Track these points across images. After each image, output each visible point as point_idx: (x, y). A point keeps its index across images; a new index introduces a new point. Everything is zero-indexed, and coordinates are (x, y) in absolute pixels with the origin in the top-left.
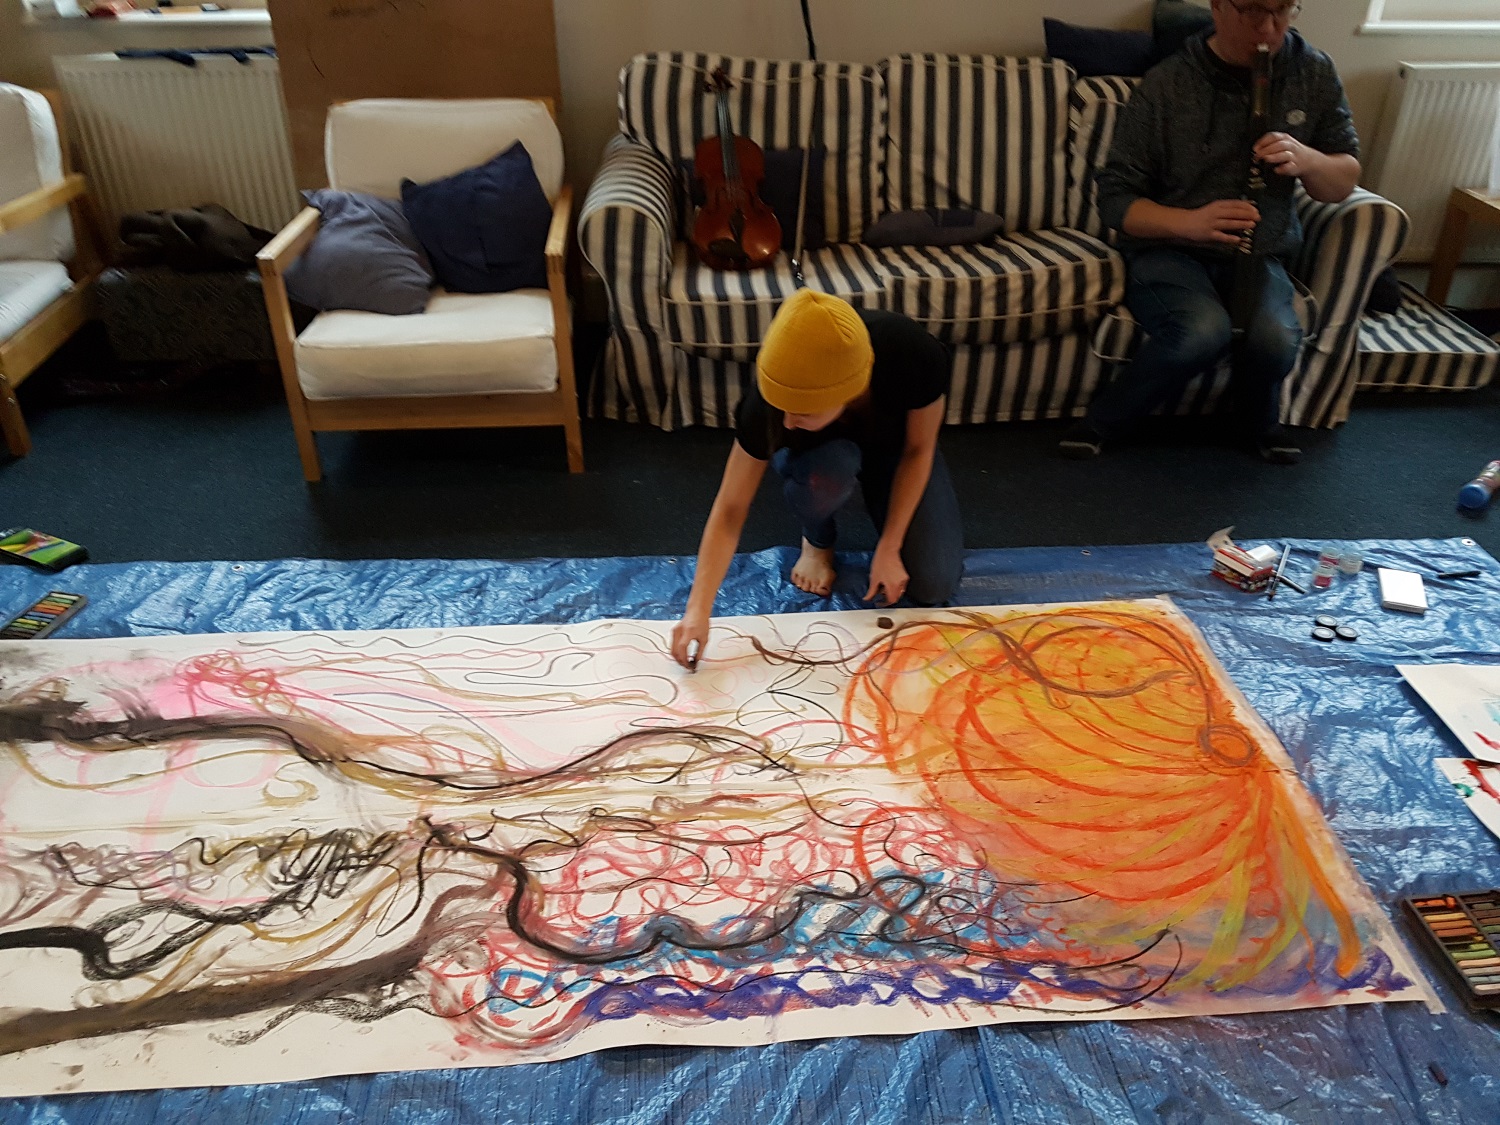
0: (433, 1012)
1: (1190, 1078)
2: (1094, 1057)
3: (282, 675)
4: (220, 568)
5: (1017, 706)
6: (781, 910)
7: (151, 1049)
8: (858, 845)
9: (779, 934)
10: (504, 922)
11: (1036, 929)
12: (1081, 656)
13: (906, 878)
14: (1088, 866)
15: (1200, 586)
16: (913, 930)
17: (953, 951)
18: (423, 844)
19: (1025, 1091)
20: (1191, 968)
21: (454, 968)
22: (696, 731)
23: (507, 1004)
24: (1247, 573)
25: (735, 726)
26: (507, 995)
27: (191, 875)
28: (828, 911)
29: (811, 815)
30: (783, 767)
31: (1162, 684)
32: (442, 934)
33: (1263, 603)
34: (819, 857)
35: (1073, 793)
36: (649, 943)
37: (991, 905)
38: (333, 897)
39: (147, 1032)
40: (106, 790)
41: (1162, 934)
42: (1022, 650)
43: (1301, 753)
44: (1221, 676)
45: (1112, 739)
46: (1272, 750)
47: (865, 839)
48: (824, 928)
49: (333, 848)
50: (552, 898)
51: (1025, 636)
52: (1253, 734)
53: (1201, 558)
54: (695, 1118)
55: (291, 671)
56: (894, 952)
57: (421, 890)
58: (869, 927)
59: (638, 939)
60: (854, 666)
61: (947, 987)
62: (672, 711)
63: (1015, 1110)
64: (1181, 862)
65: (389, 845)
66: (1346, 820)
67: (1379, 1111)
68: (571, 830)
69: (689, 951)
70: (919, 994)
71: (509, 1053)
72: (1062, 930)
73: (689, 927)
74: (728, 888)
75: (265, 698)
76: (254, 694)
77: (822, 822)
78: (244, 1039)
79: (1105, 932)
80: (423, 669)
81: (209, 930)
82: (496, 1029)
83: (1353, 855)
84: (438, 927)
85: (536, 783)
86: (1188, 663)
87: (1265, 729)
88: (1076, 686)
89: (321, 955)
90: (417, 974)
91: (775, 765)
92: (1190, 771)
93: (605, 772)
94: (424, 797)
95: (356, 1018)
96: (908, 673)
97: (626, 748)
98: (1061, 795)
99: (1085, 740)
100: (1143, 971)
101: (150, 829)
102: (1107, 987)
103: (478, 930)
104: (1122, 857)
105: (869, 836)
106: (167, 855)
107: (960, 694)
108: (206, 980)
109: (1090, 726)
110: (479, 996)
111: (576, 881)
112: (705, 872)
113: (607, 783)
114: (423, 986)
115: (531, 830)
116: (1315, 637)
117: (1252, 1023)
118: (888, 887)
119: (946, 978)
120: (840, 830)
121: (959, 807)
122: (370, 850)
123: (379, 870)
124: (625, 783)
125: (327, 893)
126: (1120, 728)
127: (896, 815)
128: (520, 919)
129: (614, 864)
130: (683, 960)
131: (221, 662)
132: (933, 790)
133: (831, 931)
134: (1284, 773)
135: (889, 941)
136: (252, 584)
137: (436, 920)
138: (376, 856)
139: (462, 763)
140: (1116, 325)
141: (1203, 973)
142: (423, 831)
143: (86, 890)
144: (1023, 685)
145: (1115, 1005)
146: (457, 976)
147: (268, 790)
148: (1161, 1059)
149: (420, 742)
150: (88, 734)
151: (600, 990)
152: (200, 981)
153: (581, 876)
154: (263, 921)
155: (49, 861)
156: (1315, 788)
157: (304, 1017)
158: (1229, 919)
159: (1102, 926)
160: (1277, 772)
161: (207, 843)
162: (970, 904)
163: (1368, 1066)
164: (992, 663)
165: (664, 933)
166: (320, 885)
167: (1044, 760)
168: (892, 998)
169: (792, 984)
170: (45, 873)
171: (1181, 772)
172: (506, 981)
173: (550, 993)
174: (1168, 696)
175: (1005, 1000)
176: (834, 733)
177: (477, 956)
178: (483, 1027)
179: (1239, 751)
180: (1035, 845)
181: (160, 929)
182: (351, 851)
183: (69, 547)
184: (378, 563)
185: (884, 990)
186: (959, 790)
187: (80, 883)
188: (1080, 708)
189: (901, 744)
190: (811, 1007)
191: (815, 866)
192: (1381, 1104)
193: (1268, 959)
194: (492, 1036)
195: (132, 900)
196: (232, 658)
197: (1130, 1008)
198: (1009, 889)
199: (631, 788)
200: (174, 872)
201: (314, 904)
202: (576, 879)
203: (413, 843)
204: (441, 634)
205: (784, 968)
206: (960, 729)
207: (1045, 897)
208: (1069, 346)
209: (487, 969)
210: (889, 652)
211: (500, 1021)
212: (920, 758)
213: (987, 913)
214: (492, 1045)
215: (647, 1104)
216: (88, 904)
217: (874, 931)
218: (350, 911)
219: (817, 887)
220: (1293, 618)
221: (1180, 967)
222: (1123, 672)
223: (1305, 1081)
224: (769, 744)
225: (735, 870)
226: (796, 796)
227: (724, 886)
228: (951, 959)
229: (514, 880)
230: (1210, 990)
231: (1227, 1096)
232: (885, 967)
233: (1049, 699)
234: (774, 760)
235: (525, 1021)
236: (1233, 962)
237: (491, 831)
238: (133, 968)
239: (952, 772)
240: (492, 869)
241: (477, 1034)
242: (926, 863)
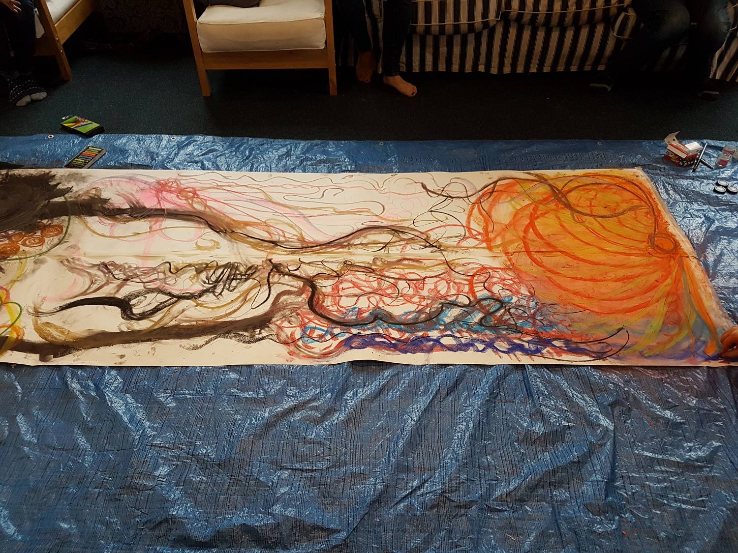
0: (278, 341)
1: (627, 392)
2: (581, 381)
3: (199, 190)
4: (165, 137)
5: (557, 220)
6: (433, 310)
7: (155, 349)
8: (471, 284)
9: (432, 320)
10: (307, 307)
11: (556, 324)
12: (592, 197)
13: (494, 299)
14: (586, 297)
15: (658, 162)
16: (496, 322)
17: (515, 332)
18: (269, 271)
19: (546, 393)
20: (633, 345)
21: (286, 324)
22: (393, 228)
23: (310, 340)
24: (684, 156)
25: (412, 226)
26: (309, 337)
27: (166, 278)
28: (455, 312)
29: (449, 269)
30: (435, 246)
31: (633, 212)
32: (280, 310)
33: (690, 173)
34: (452, 288)
35: (581, 263)
36: (372, 320)
37: (535, 313)
38: (231, 291)
39: (152, 343)
40: (124, 239)
41: (619, 330)
42: (562, 193)
43: (701, 249)
44: (664, 209)
45: (605, 239)
46: (686, 247)
47: (474, 281)
48: (453, 318)
49: (229, 270)
50: (328, 298)
51: (564, 187)
52: (677, 238)
53: (660, 148)
54: (393, 391)
55: (203, 189)
56: (486, 331)
57: (270, 291)
58: (475, 320)
59: (367, 318)
60: (473, 199)
61: (511, 347)
62: (382, 218)
63: (541, 400)
64: (633, 297)
65: (254, 270)
66: (720, 282)
67: (719, 413)
68: (336, 270)
69: (390, 325)
70: (497, 349)
71: (311, 360)
72: (569, 325)
73: (390, 315)
74: (408, 299)
75: (192, 201)
76: (187, 199)
77: (454, 273)
78: (195, 348)
79: (591, 327)
80: (264, 192)
81: (176, 301)
82: (305, 350)
83: (721, 298)
84: (278, 306)
85: (318, 248)
86: (648, 202)
87: (684, 237)
88: (588, 212)
89: (227, 315)
90: (270, 325)
91: (431, 246)
92: (642, 255)
93: (350, 245)
94: (268, 251)
95: (244, 342)
96: (501, 203)
97: (360, 235)
98: (576, 264)
99: (591, 238)
100: (609, 345)
101: (145, 257)
102: (589, 351)
103: (295, 309)
104: (603, 294)
105: (477, 280)
106: (154, 269)
107: (527, 214)
108: (176, 322)
109: (594, 232)
110: (298, 336)
111: (338, 292)
112: (397, 292)
113: (351, 250)
114: (272, 330)
115: (318, 269)
116: (715, 191)
117: (661, 371)
118: (485, 303)
119: (510, 342)
120: (462, 276)
121: (522, 268)
122: (246, 272)
123: (250, 281)
124: (360, 251)
125: (228, 289)
126: (609, 233)
127: (491, 271)
128: (313, 305)
129: (355, 285)
130: (387, 328)
131: (171, 183)
132: (510, 260)
133: (456, 320)
134: (691, 258)
135: (484, 326)
136: (181, 147)
137: (277, 303)
138: (249, 275)
139: (285, 237)
140: (626, 18)
141: (639, 348)
142: (268, 265)
143: (119, 282)
144: (561, 211)
145: (593, 359)
146: (288, 327)
147: (198, 243)
148: (614, 384)
149: (265, 225)
150: (113, 214)
151: (350, 337)
152: (173, 323)
153: (341, 290)
154: (200, 299)
155: (101, 268)
156: (706, 266)
157: (221, 341)
158: (655, 325)
159: (590, 325)
160: (688, 257)
161: (172, 264)
162: (524, 312)
163: (716, 393)
164: (545, 200)
165: (378, 316)
166: (225, 286)
167: (568, 247)
168: (484, 350)
169: (437, 341)
170: (100, 274)
171: (637, 255)
172: (309, 331)
173: (328, 337)
174: (636, 219)
175: (539, 354)
176: (461, 231)
177: (296, 320)
178: (300, 349)
179: (669, 246)
180: (560, 287)
181: (154, 300)
182: (237, 272)
183: (95, 125)
184: (239, 139)
185: (481, 346)
186: (523, 261)
187: (116, 279)
188: (589, 223)
189: (495, 238)
190: (446, 351)
191: (450, 292)
192: (719, 410)
193: (672, 344)
194: (304, 353)
195: (140, 287)
196: (175, 182)
197: (601, 360)
198: (544, 306)
199: (362, 253)
200: (158, 276)
201: (222, 294)
202: (338, 290)
203: (265, 270)
204: (271, 175)
205: (434, 334)
206: (526, 231)
207: (563, 311)
208: (600, 30)
209: (300, 325)
210: (492, 193)
211: (307, 347)
212: (504, 245)
213: (533, 317)
214: (304, 356)
215: (371, 384)
216: (121, 288)
217: (477, 321)
218: (239, 297)
219: (450, 301)
220: (705, 181)
221: (627, 344)
222: (613, 206)
223: (684, 398)
224: (429, 236)
225: (411, 292)
226: (441, 260)
227: (406, 298)
228: (514, 335)
229: (311, 289)
230: (642, 355)
231: (644, 402)
232: (481, 337)
233: (574, 218)
234: (431, 243)
235: (318, 347)
236: (654, 344)
237: (299, 267)
238: (143, 316)
239: (520, 252)
240: (301, 284)
241: (297, 352)
242: (504, 293)
